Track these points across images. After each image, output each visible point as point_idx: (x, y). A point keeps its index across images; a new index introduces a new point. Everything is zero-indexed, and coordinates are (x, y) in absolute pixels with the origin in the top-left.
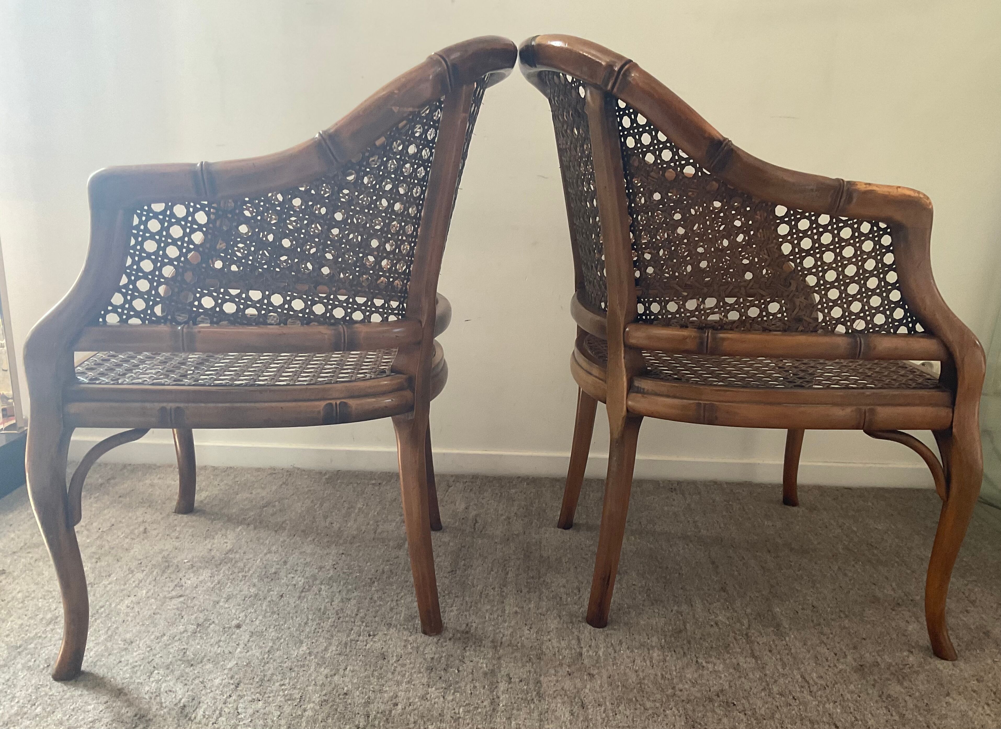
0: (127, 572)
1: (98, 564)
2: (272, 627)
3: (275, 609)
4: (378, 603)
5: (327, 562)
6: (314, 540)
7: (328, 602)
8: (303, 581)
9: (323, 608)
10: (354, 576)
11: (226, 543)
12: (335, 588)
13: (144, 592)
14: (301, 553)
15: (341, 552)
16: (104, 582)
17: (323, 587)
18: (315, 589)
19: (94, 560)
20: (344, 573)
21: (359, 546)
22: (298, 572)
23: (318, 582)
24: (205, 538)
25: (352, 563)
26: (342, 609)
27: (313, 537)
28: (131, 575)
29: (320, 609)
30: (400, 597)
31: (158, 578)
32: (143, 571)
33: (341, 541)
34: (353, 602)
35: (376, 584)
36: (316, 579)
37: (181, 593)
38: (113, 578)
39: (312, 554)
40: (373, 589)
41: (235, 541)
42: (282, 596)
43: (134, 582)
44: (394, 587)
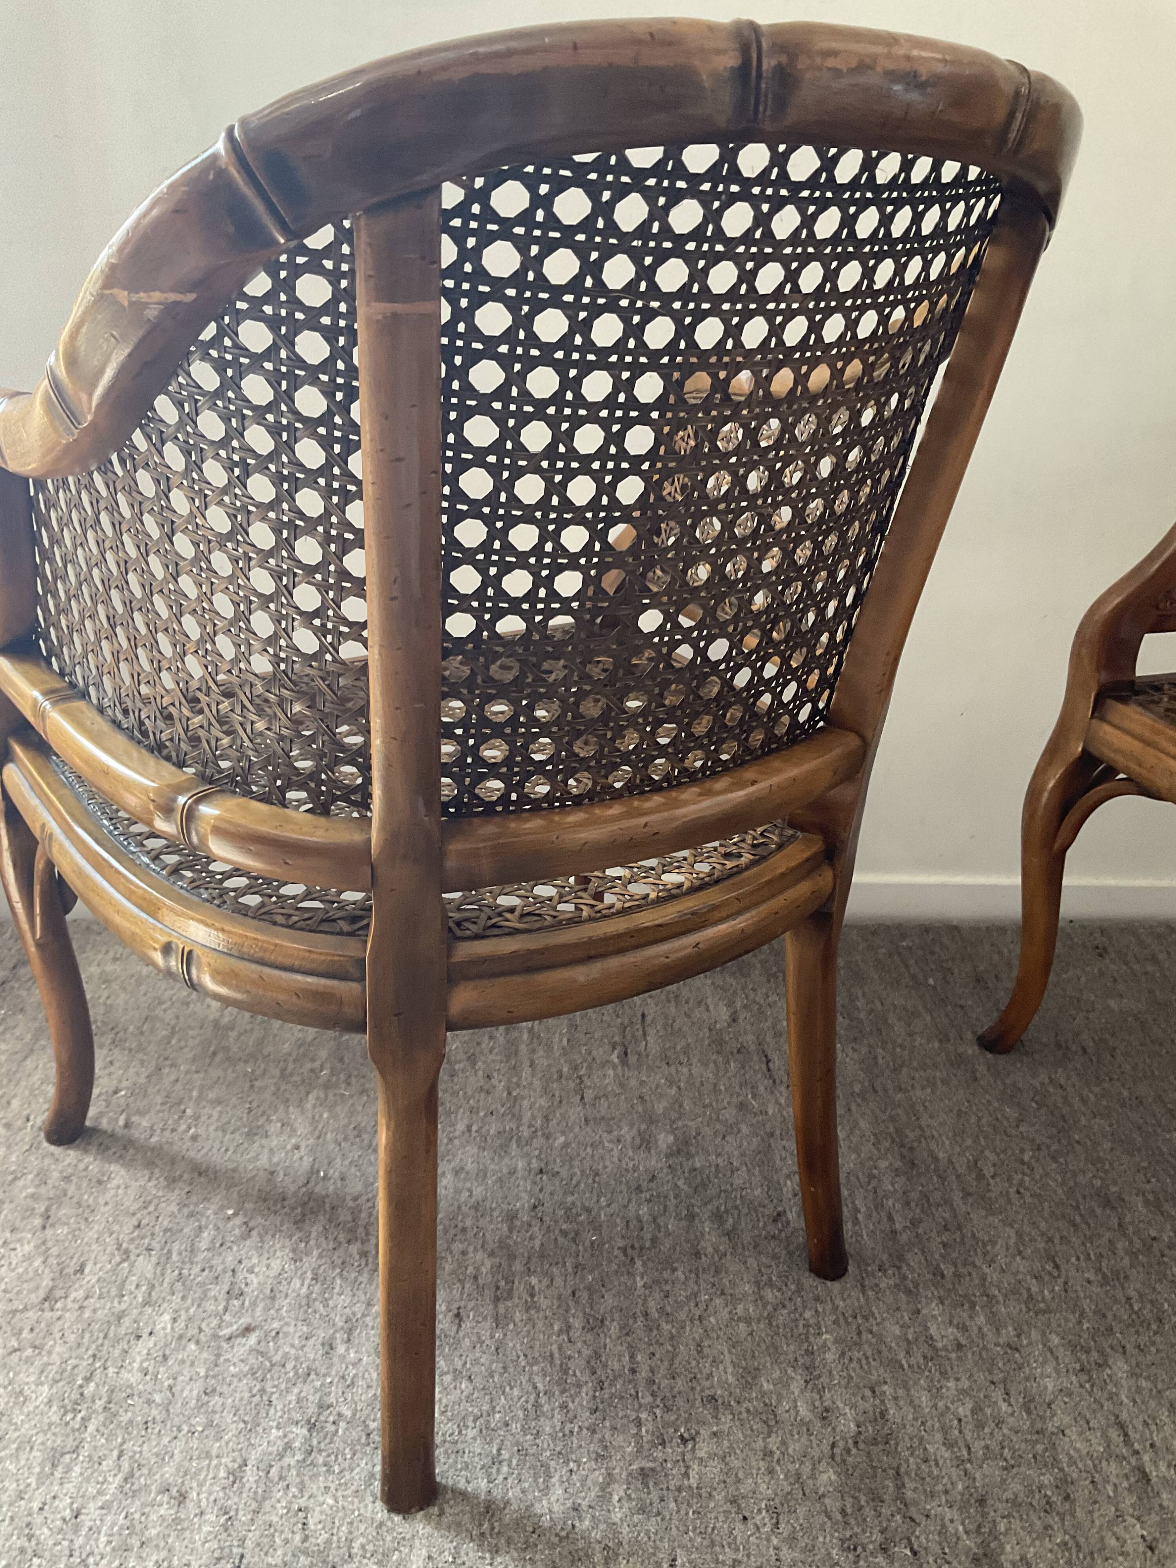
0: (118, 1259)
1: (49, 1232)
2: (471, 1424)
3: (458, 1364)
4: (666, 1327)
5: (519, 1199)
6: (469, 1128)
7: (561, 1332)
8: (488, 1264)
9: (555, 1348)
10: (588, 1243)
11: (297, 1147)
12: (559, 1282)
13: (167, 1317)
14: (457, 1172)
15: (535, 1164)
16: (73, 1295)
17: (534, 1281)
18: (520, 1288)
19: (38, 1222)
20: (564, 1233)
21: (566, 1145)
22: (470, 1234)
23: (518, 1266)
24: (251, 1134)
25: (570, 1199)
26: (597, 1355)
27: (466, 1122)
28: (126, 1264)
29: (552, 1355)
30: (702, 1306)
31: (185, 1272)
32: (149, 1250)
33: (526, 1132)
34: (614, 1329)
35: (639, 1263)
36: (512, 1257)
37: (244, 1321)
38: (90, 1277)
39: (482, 1174)
40: (640, 1283)
41: (312, 1141)
42: (458, 1315)
43: (138, 1286)
44: (679, 1274)
